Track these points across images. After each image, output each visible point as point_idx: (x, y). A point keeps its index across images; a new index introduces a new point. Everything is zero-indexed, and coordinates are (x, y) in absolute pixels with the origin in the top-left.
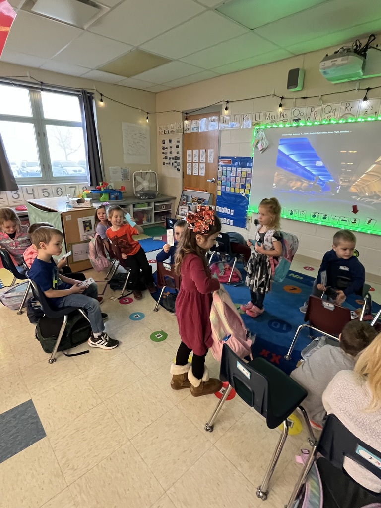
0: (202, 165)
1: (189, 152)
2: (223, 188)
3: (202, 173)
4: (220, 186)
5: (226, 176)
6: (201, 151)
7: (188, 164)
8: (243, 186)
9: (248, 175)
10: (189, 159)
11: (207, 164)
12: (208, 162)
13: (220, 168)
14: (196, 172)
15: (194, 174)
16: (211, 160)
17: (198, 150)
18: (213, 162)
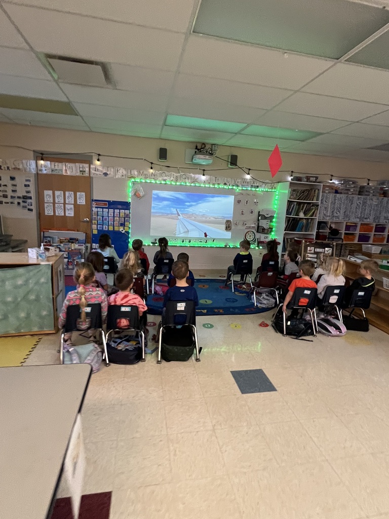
0: (70, 207)
1: (48, 193)
2: (100, 227)
3: (70, 213)
4: (96, 226)
5: (103, 217)
6: (67, 193)
7: (46, 205)
8: (123, 225)
9: (127, 216)
10: (48, 199)
11: (75, 204)
12: (78, 203)
13: (94, 209)
14: (60, 212)
15: (57, 214)
16: (82, 201)
17: (62, 192)
18: (84, 203)
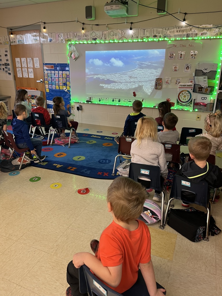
0: (31, 70)
1: (17, 60)
2: (50, 87)
3: (32, 76)
4: (47, 85)
5: (51, 78)
6: (28, 59)
7: (17, 69)
8: (65, 84)
9: (68, 76)
10: (18, 65)
11: (34, 68)
12: (35, 67)
13: (46, 72)
14: (26, 75)
15: (24, 77)
16: (37, 65)
17: (25, 58)
18: (39, 67)
